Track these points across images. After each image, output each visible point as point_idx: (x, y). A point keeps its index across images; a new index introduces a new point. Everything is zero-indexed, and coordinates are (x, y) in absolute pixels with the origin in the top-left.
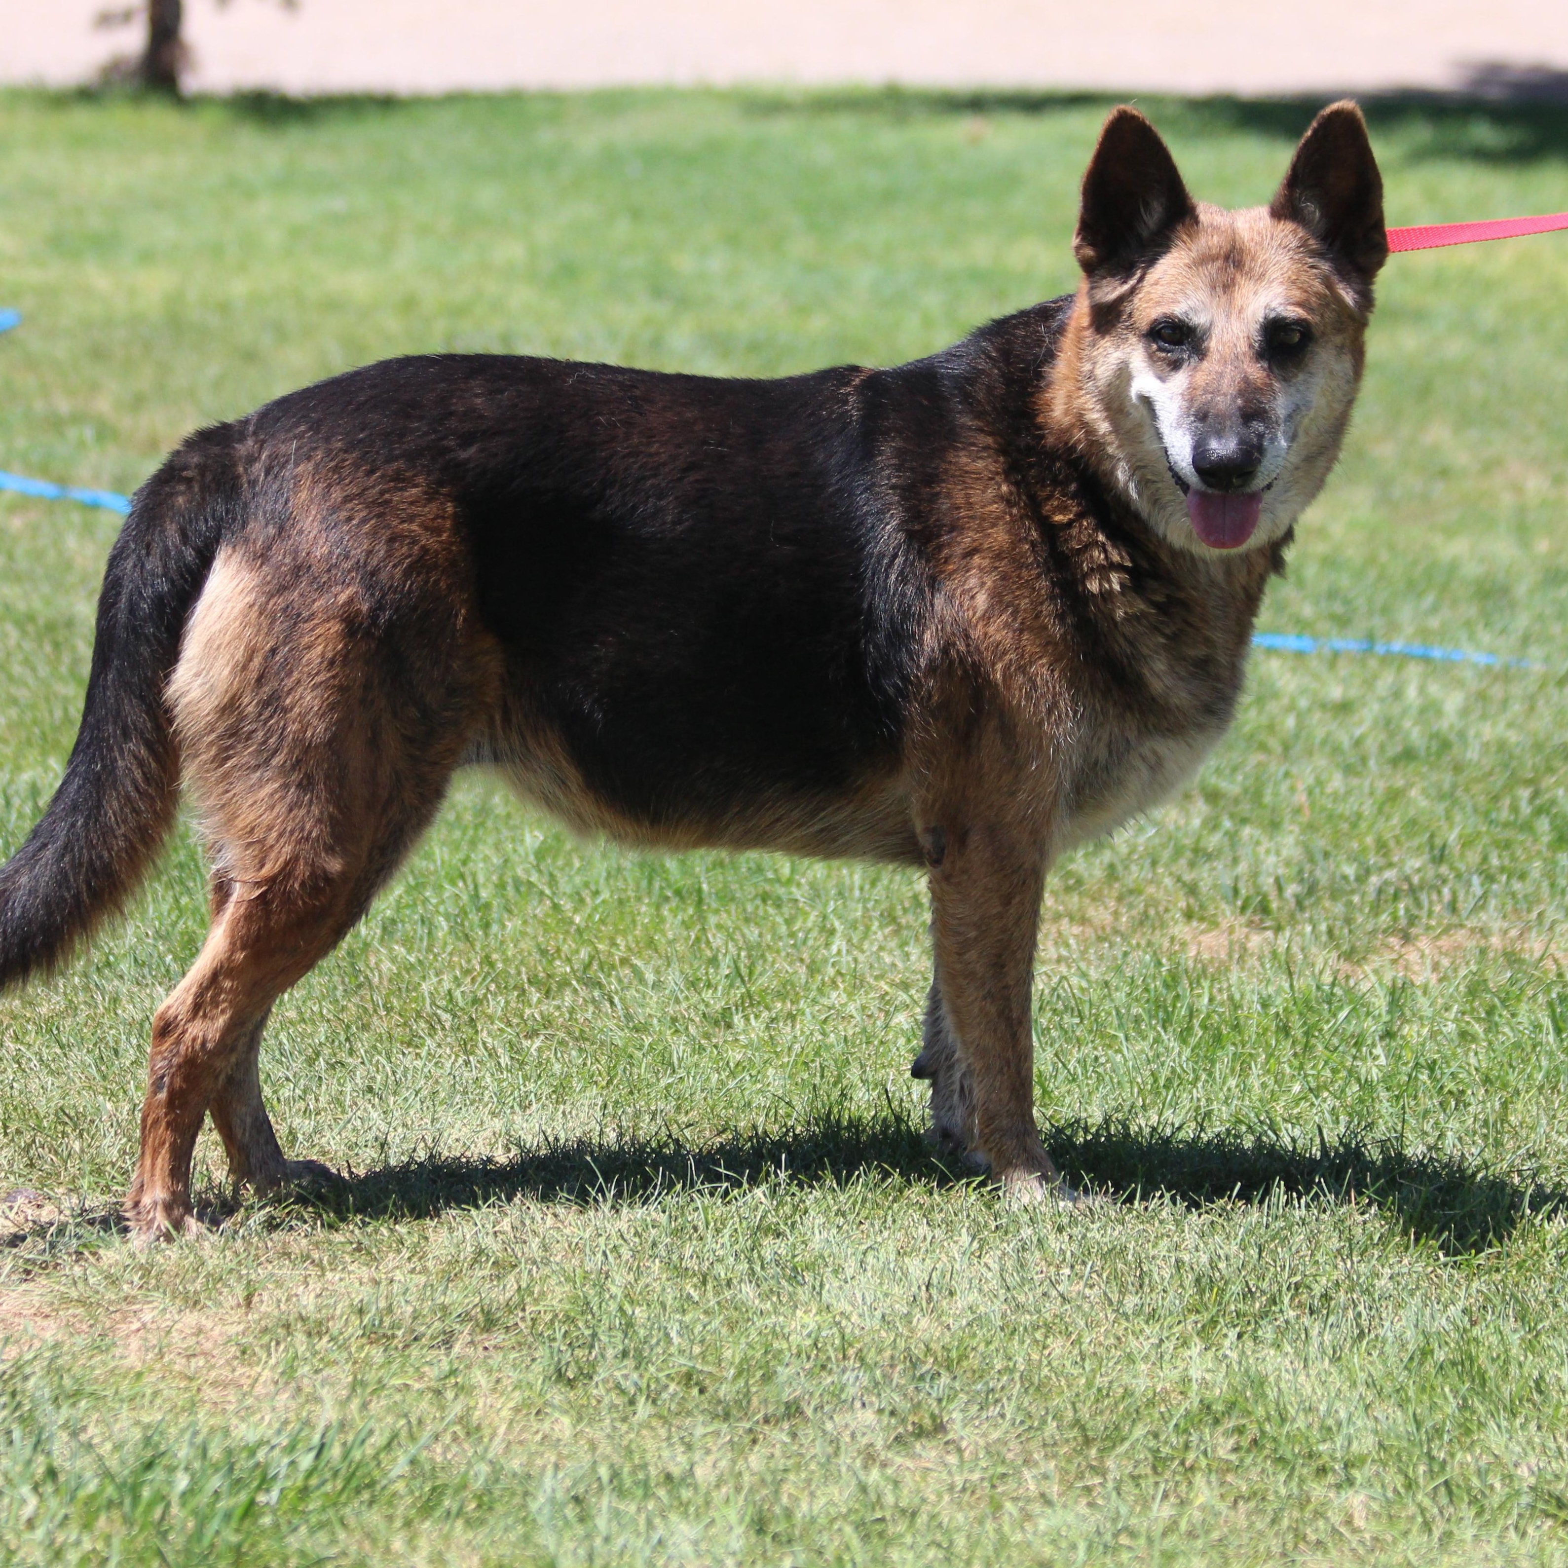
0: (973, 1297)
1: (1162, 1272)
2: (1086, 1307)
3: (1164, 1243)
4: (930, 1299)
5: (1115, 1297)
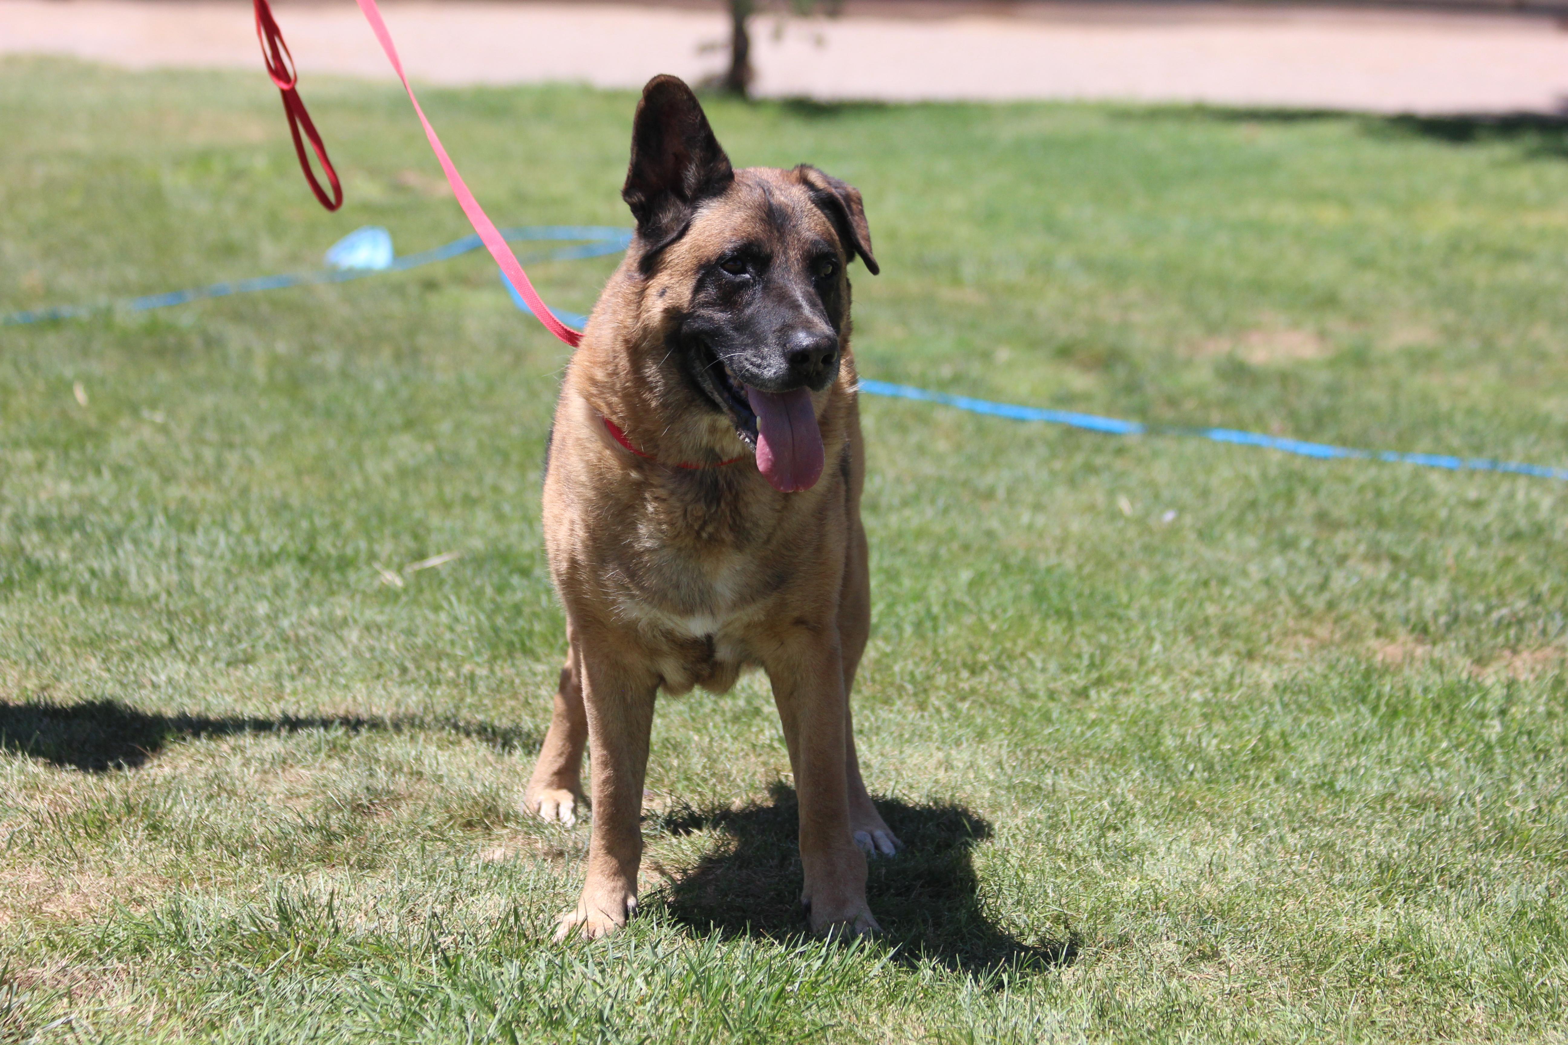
0: (1239, 871)
1: (1358, 859)
2: (1309, 880)
3: (1359, 841)
4: (1211, 873)
5: (1328, 874)
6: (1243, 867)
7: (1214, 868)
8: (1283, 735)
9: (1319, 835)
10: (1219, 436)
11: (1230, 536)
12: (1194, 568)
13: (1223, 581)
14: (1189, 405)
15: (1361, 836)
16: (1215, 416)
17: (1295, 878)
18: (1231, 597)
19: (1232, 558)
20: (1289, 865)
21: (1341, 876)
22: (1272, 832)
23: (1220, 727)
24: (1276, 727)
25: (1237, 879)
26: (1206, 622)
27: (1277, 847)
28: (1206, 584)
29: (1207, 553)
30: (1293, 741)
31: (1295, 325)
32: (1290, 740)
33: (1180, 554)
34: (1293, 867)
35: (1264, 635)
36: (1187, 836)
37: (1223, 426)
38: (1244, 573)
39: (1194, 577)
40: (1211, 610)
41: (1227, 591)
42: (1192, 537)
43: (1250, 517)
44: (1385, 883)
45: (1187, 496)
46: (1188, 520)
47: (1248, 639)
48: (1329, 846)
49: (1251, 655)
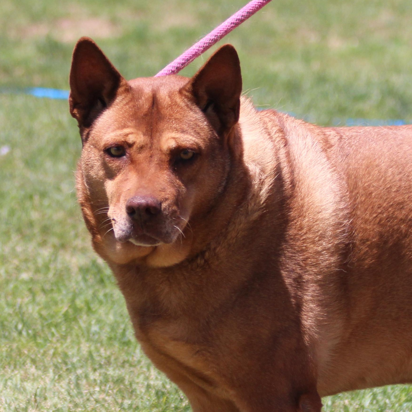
6: (59, 398)
7: (38, 398)
8: (87, 303)
9: (112, 372)
10: (39, 93)
11: (48, 164)
12: (22, 187)
13: (43, 195)
14: (19, 72)
15: (143, 373)
16: (37, 79)
17: (96, 404)
18: (49, 206)
19: (50, 179)
20: (91, 395)
21: (129, 402)
22: (79, 372)
23: (41, 298)
24: (82, 297)
25: (55, 405)
26: (31, 224)
27: (83, 382)
28: (31, 197)
29: (31, 175)
30: (94, 306)
31: (94, 15)
32: (92, 306)
33: (12, 176)
34: (95, 397)
35: (72, 233)
36: (18, 375)
37: (42, 86)
38: (58, 189)
39: (22, 193)
40: (35, 215)
41: (46, 202)
42: (20, 165)
43: (62, 151)
44: (161, 406)
45: (17, 136)
46: (18, 153)
47: (61, 236)
48: (120, 381)
49: (63, 246)
